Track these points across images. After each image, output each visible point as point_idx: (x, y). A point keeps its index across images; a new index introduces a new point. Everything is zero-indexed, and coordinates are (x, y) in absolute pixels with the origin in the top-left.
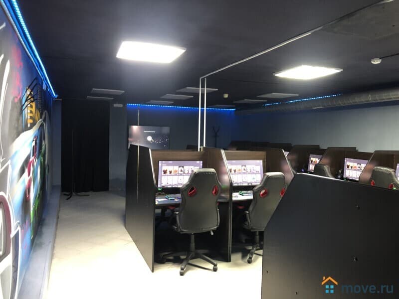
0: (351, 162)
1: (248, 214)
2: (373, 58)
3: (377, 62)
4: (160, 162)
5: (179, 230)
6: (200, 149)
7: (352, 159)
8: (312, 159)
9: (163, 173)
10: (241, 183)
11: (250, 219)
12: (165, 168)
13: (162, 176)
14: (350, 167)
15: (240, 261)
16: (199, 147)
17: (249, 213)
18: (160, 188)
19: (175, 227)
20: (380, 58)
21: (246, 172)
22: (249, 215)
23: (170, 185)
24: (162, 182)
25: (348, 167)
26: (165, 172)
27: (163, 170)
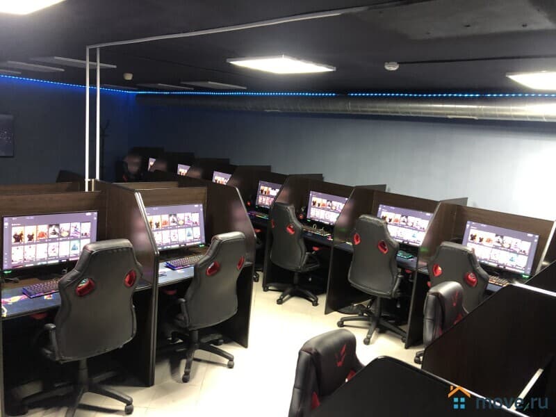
0: (318, 197)
1: (184, 304)
2: (389, 61)
3: (392, 67)
4: (6, 219)
5: (57, 359)
6: (90, 183)
7: (320, 194)
8: (262, 188)
9: (13, 240)
10: (167, 244)
11: (187, 312)
12: (16, 230)
13: (11, 246)
14: (317, 205)
15: (170, 381)
16: (87, 180)
17: (186, 302)
18: (7, 270)
19: (48, 352)
20: (399, 63)
21: (177, 226)
22: (186, 306)
23: (31, 262)
24: (14, 258)
25: (314, 203)
26: (18, 238)
27: (13, 234)
